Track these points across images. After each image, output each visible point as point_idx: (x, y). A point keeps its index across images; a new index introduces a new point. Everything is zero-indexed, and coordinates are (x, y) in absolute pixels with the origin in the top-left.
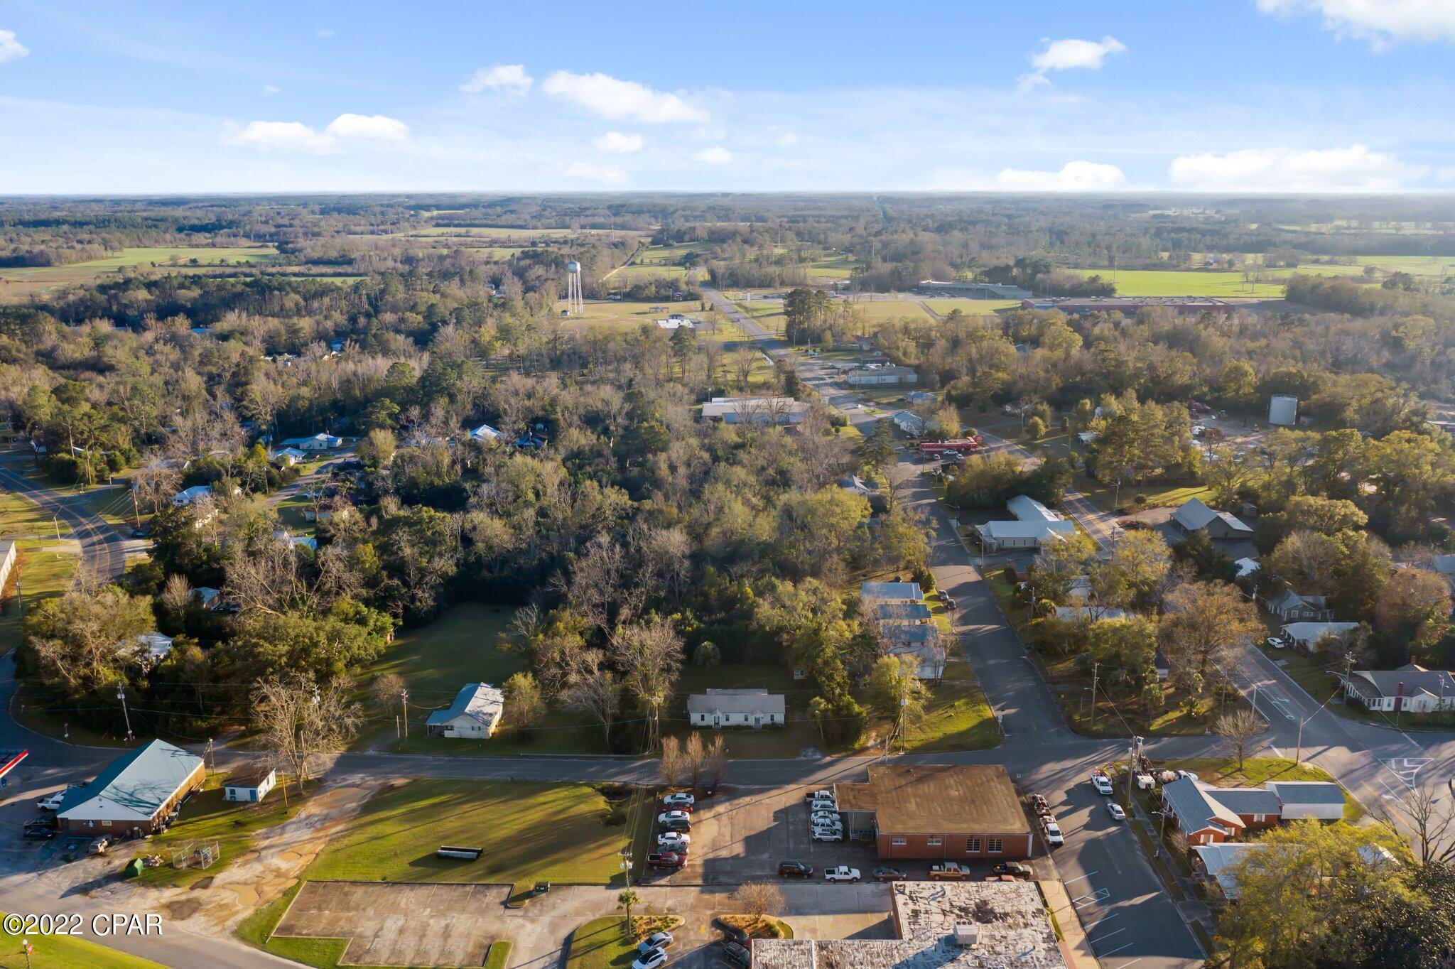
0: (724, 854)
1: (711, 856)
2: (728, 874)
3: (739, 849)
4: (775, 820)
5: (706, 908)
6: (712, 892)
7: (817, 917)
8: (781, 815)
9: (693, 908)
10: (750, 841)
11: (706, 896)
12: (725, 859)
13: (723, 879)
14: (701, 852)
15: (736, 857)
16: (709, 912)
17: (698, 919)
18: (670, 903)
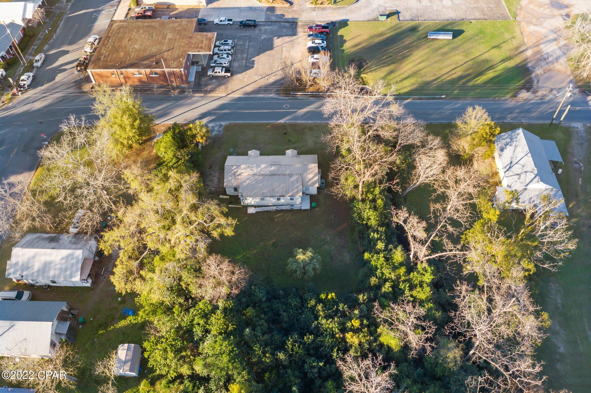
0: (287, 39)
1: (294, 37)
2: (285, 27)
3: (277, 42)
4: (254, 61)
5: (296, 11)
6: (293, 18)
7: (242, 6)
8: (249, 66)
9: (303, 11)
10: (270, 47)
11: (296, 16)
12: (286, 35)
13: (287, 24)
14: (300, 40)
15: (279, 37)
16: (295, 8)
17: (300, 5)
18: (314, 14)
